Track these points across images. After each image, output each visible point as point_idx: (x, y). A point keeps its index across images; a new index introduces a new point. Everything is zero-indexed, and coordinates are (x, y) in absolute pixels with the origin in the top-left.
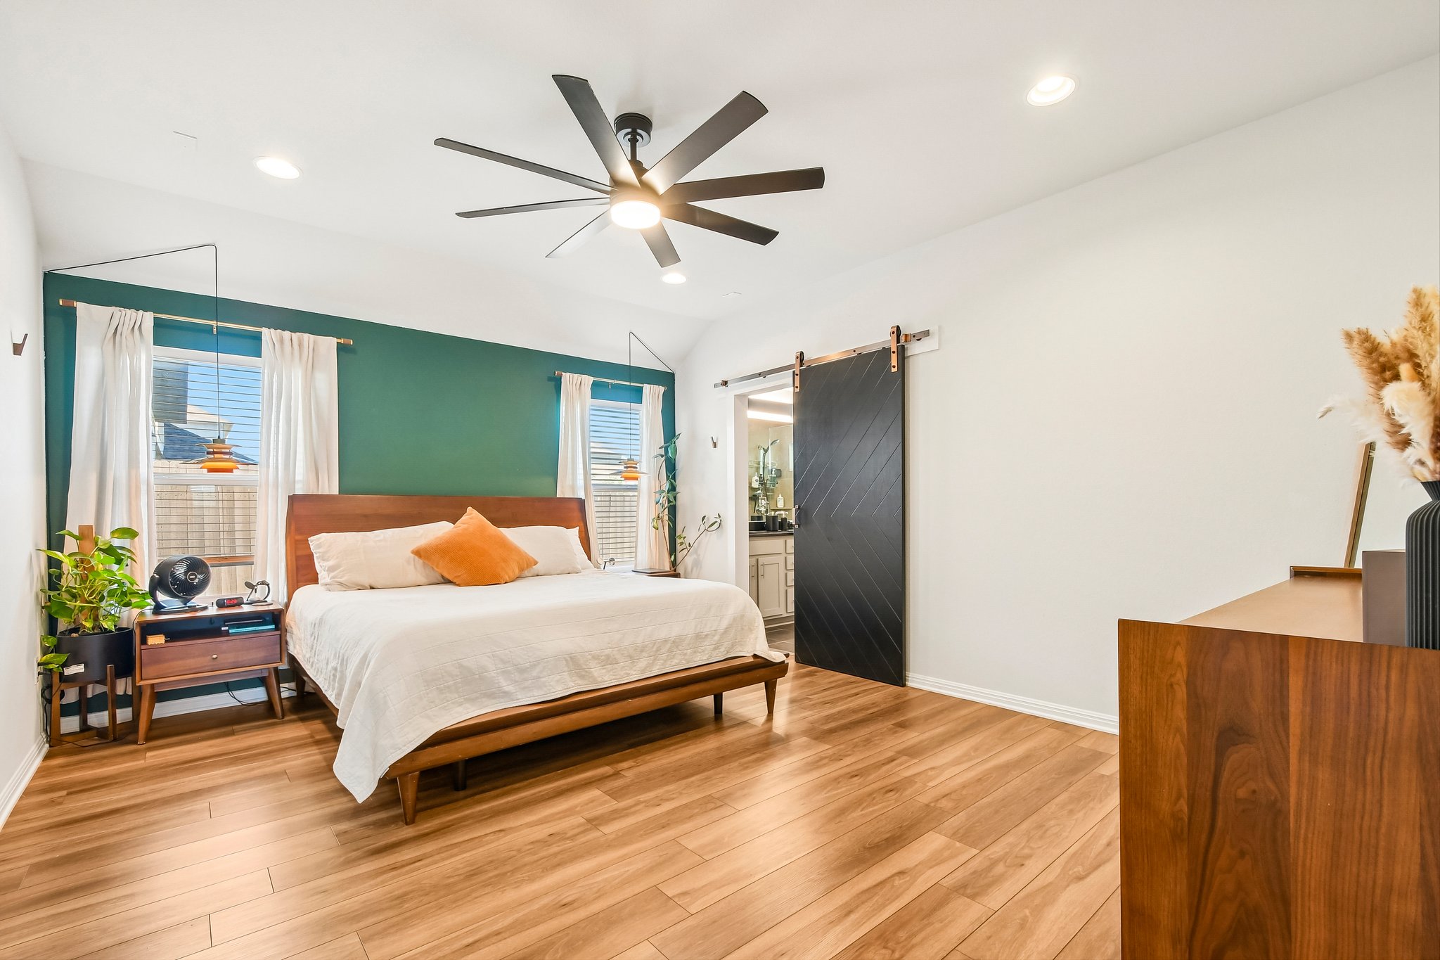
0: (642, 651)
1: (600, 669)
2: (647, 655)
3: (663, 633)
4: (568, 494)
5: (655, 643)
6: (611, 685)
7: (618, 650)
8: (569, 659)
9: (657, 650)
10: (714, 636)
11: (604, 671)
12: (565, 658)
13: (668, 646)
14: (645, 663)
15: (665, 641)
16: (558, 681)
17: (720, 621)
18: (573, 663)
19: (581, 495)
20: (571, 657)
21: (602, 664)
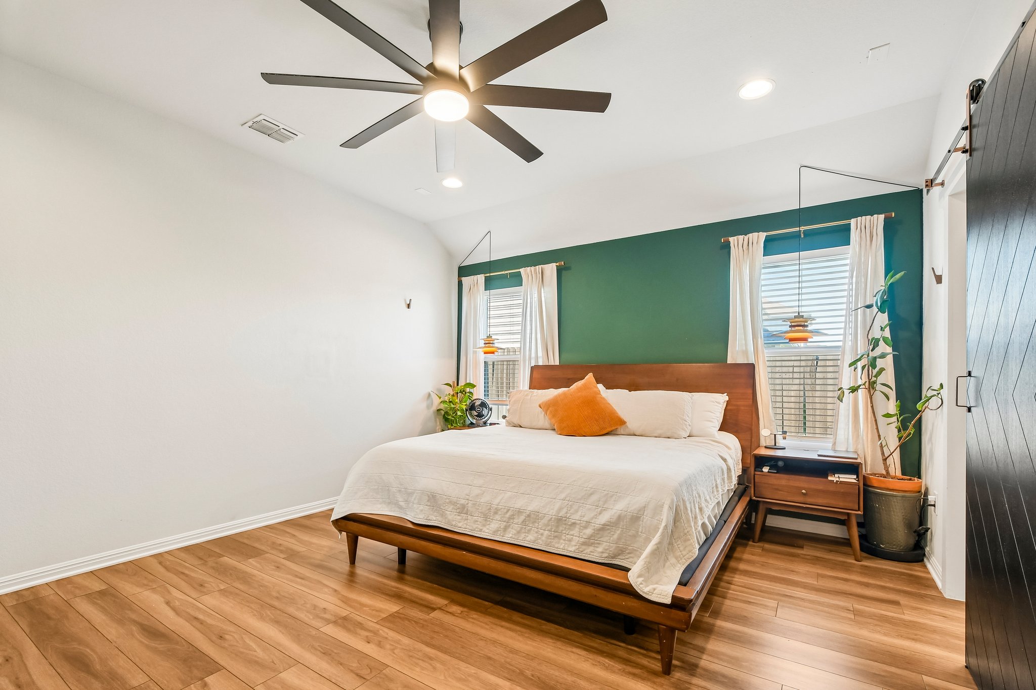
0: (496, 513)
1: (456, 515)
2: (499, 519)
3: (519, 503)
4: (741, 360)
5: (509, 510)
6: (465, 532)
7: (474, 504)
8: (431, 496)
9: (509, 518)
10: (586, 527)
11: (459, 517)
12: (428, 494)
13: (522, 518)
14: (497, 525)
15: (520, 512)
16: (422, 511)
17: (600, 514)
18: (433, 499)
19: (752, 360)
20: (433, 495)
21: (458, 511)
